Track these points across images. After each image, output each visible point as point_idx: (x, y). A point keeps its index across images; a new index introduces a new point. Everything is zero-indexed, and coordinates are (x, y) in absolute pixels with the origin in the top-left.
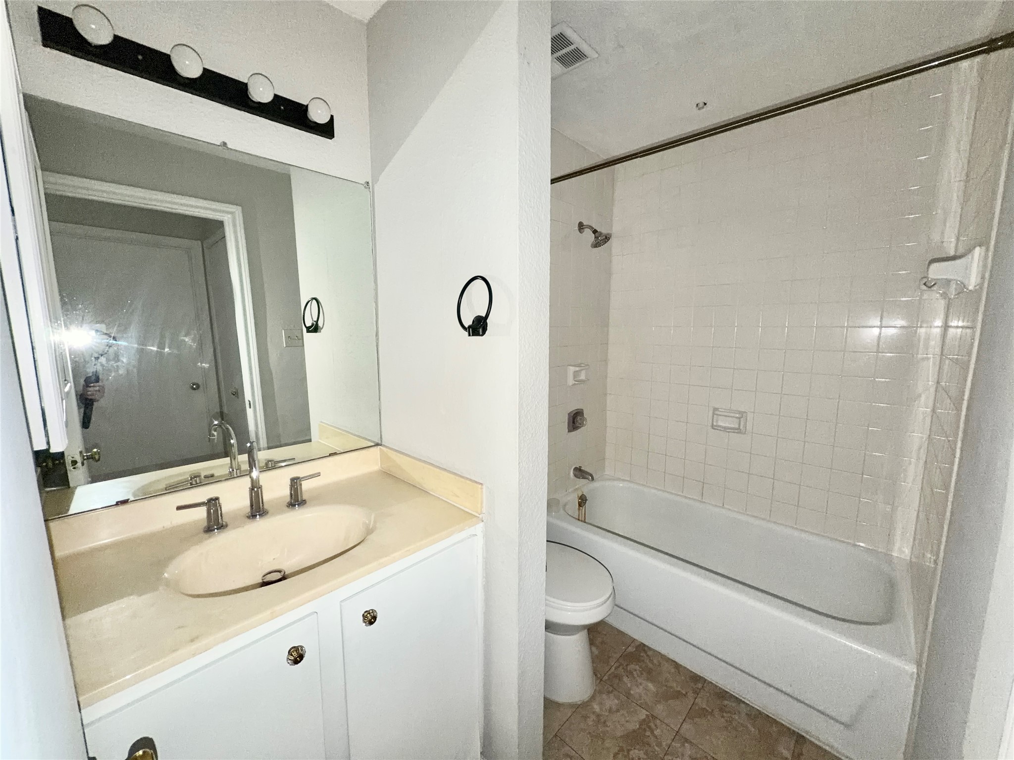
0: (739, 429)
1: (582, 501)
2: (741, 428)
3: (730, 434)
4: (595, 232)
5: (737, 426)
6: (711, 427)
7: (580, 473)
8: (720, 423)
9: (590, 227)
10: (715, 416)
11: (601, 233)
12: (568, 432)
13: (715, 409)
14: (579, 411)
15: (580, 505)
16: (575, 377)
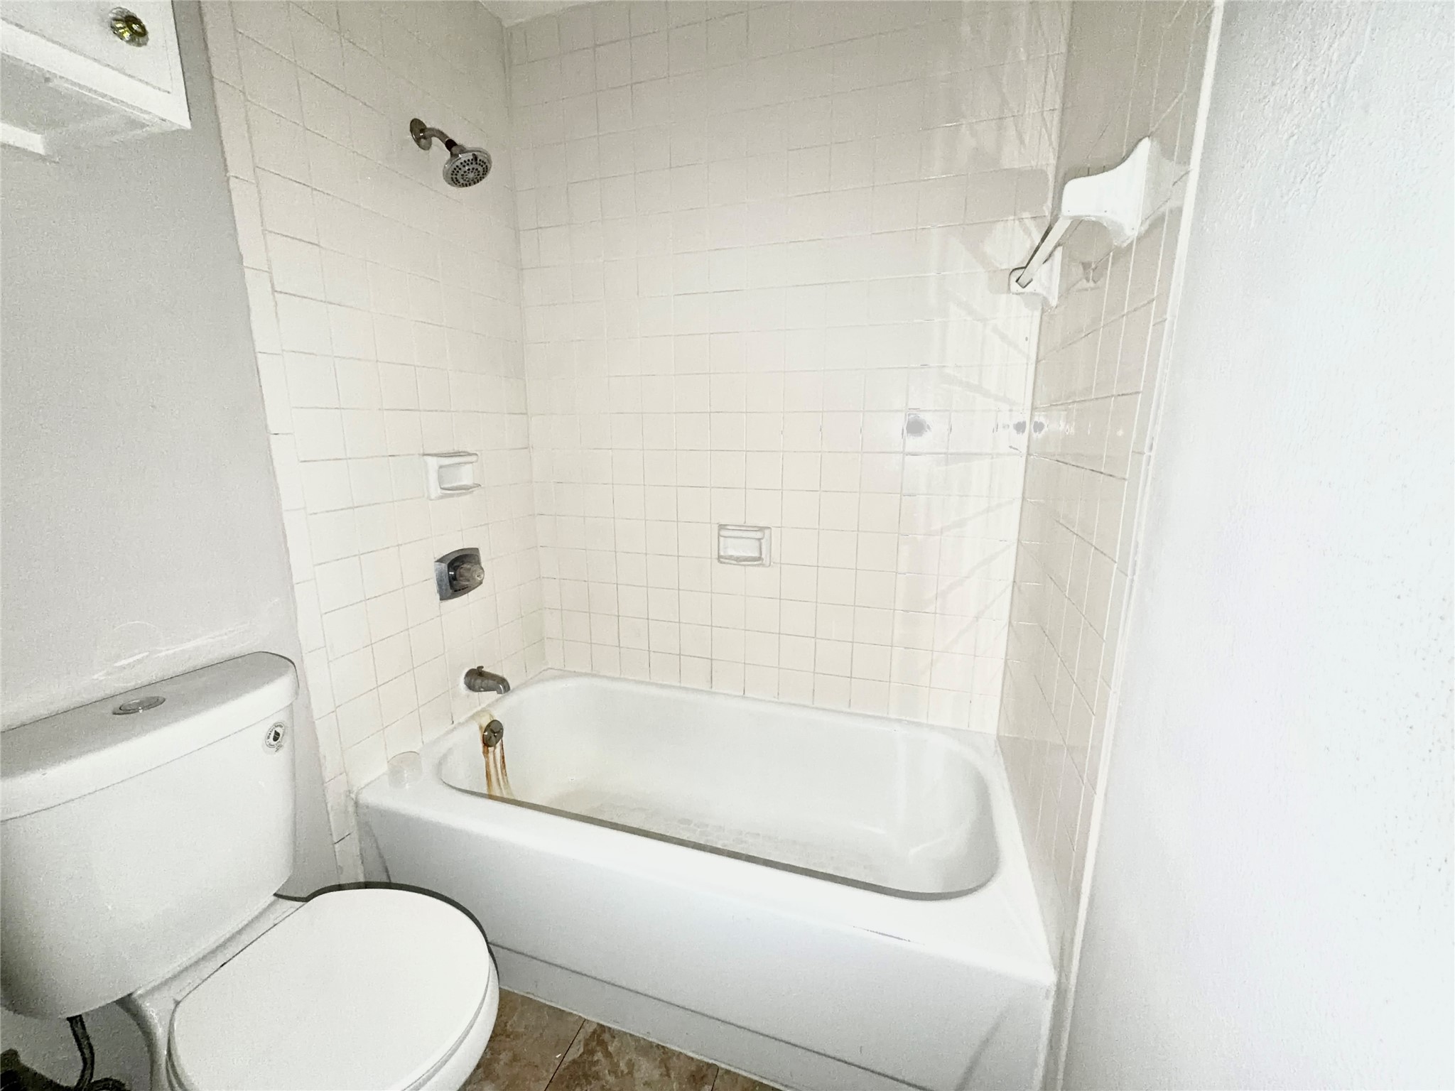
0: (760, 558)
1: (492, 735)
2: (763, 556)
3: (748, 568)
4: (450, 144)
5: (756, 554)
6: (717, 561)
7: (479, 679)
8: (731, 552)
9: (441, 135)
10: (722, 539)
11: (463, 151)
12: (441, 599)
13: (722, 527)
14: (464, 553)
15: (487, 743)
16: (440, 480)
